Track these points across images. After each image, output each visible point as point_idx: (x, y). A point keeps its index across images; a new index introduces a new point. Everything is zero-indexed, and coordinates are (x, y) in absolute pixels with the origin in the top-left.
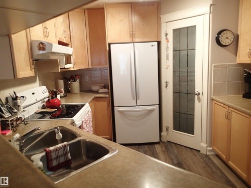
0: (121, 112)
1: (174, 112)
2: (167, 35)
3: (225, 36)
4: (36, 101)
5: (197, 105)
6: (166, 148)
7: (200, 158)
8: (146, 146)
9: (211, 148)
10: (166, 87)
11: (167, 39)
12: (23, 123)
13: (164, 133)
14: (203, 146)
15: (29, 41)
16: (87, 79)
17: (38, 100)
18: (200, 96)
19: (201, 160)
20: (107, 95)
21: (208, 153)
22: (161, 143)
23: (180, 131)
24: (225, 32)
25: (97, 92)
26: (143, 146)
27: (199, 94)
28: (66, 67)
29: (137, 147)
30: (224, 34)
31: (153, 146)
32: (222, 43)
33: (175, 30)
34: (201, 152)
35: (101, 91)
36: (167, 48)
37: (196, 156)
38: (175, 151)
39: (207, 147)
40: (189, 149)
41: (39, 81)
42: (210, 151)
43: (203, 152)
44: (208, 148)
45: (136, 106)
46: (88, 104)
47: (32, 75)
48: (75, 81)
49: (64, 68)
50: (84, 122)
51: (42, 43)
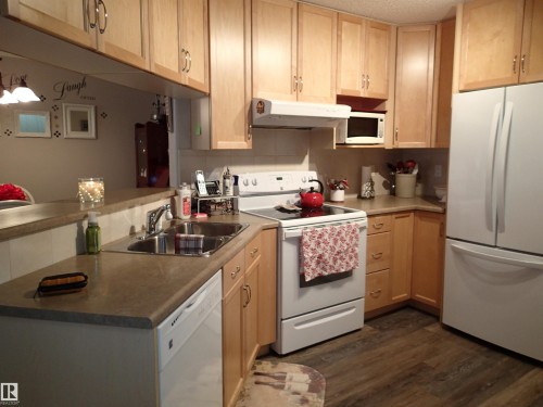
0: (457, 252)
4: (279, 190)
8: (506, 359)
15: (249, 99)
16: (439, 171)
17: (285, 189)
20: (439, 209)
26: (499, 355)
28: (347, 142)
29: (485, 349)
41: (310, 162)
45: (496, 247)
46: (362, 213)
47: (245, 148)
48: (406, 173)
49: (345, 144)
50: (306, 234)
51: (261, 102)
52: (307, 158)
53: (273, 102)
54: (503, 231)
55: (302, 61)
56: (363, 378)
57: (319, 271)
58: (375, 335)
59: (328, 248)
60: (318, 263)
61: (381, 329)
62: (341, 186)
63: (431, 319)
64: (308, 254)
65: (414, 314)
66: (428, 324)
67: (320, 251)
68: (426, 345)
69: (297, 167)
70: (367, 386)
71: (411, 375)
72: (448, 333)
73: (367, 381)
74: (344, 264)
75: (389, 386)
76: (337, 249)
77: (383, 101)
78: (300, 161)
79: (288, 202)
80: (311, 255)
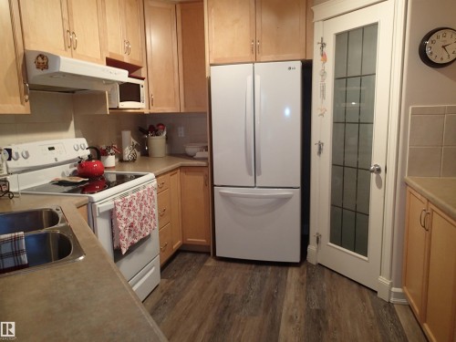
1: (333, 205)
2: (323, 45)
3: (440, 43)
4: (54, 162)
5: (375, 193)
6: (309, 277)
7: (370, 306)
8: (270, 268)
9: (399, 290)
10: (320, 153)
11: (323, 55)
12: (7, 195)
13: (312, 248)
14: (383, 283)
16: (181, 132)
17: (60, 160)
18: (382, 174)
19: (372, 311)
20: (204, 163)
21: (392, 300)
22: (303, 266)
23: (341, 246)
24: (440, 33)
25: (191, 157)
26: (264, 267)
27: (379, 170)
28: (120, 107)
29: (253, 266)
30: (438, 37)
31: (285, 269)
32: (432, 58)
33: (338, 36)
34: (379, 295)
35: (199, 155)
36: (323, 74)
37: (364, 300)
38: (325, 285)
39: (391, 285)
40: (355, 286)
41: (76, 128)
42: (397, 295)
43: (383, 295)
44: (394, 289)
45: (255, 187)
46: (151, 175)
47: (24, 113)
48: (157, 135)
49: (118, 108)
50: (118, 204)
51: (42, 56)
52: (72, 123)
53: (61, 57)
54: (260, 174)
55: (72, 16)
56: (194, 327)
57: (131, 240)
58: (173, 285)
59: (136, 215)
60: (130, 232)
61: (173, 278)
62: (112, 151)
63: (203, 256)
64: (122, 225)
65: (188, 256)
66: (205, 261)
67: (131, 220)
68: (216, 278)
69: (64, 134)
70: (203, 333)
71: (226, 307)
72: (223, 263)
73: (199, 328)
74: (148, 227)
75: (218, 325)
76: (143, 214)
77: (140, 68)
78: (66, 128)
79: (63, 174)
80: (124, 225)
